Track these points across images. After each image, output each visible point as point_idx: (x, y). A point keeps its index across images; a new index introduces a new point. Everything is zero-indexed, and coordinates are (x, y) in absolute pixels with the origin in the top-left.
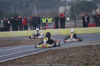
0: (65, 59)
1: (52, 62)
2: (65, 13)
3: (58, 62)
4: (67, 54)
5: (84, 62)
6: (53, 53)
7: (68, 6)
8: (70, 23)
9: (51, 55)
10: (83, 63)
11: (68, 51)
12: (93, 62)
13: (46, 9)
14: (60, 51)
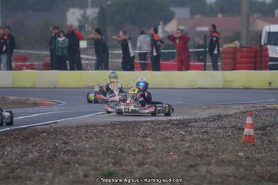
0: (55, 156)
1: (18, 164)
2: (81, 27)
3: (32, 163)
4: (65, 143)
5: (106, 167)
6: (25, 138)
7: (92, 7)
8: (90, 57)
9: (19, 142)
10: (102, 170)
11: (70, 135)
12: (129, 168)
13: (31, 12)
14: (48, 133)
